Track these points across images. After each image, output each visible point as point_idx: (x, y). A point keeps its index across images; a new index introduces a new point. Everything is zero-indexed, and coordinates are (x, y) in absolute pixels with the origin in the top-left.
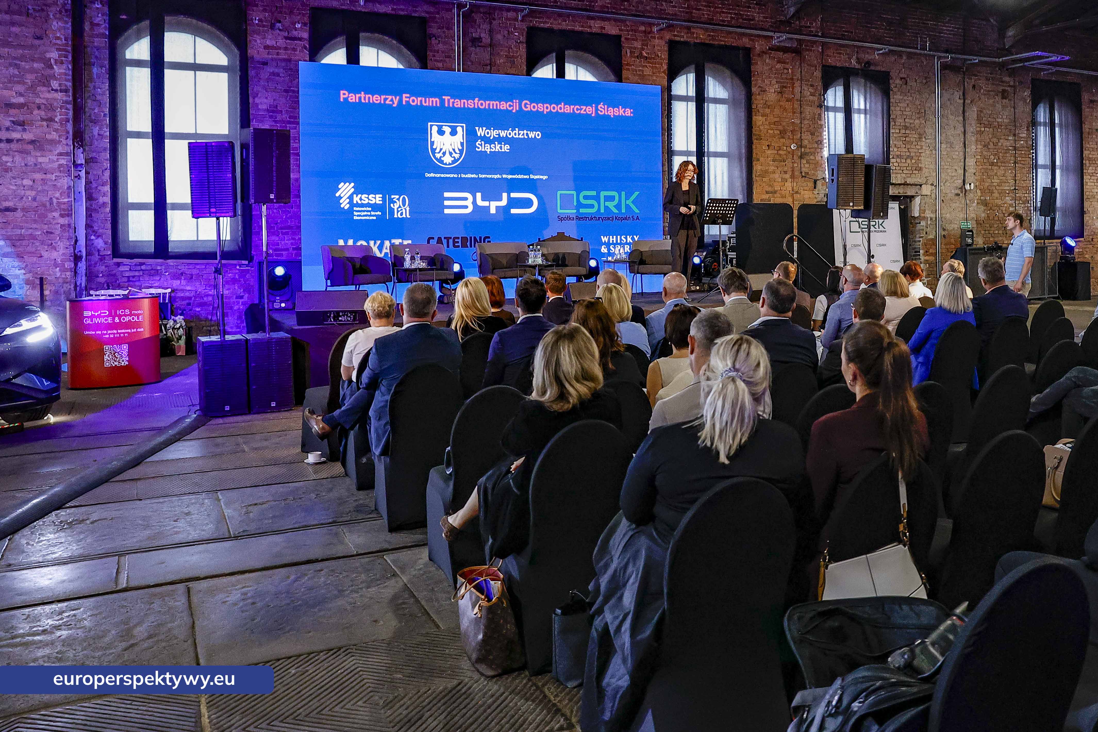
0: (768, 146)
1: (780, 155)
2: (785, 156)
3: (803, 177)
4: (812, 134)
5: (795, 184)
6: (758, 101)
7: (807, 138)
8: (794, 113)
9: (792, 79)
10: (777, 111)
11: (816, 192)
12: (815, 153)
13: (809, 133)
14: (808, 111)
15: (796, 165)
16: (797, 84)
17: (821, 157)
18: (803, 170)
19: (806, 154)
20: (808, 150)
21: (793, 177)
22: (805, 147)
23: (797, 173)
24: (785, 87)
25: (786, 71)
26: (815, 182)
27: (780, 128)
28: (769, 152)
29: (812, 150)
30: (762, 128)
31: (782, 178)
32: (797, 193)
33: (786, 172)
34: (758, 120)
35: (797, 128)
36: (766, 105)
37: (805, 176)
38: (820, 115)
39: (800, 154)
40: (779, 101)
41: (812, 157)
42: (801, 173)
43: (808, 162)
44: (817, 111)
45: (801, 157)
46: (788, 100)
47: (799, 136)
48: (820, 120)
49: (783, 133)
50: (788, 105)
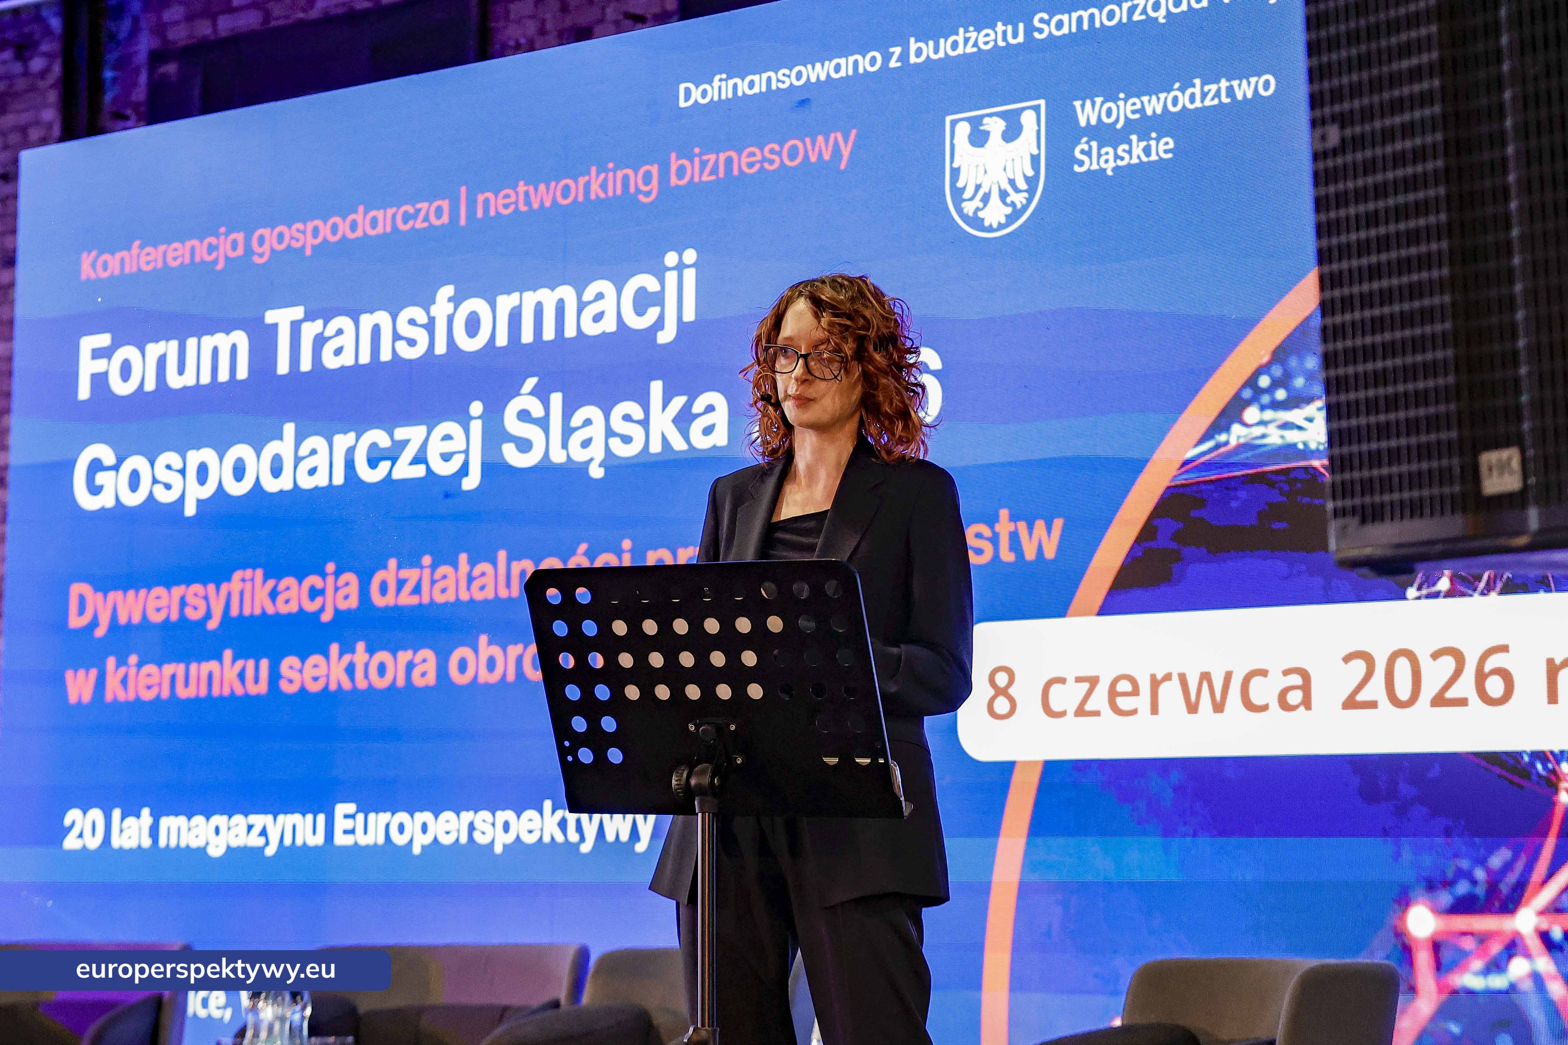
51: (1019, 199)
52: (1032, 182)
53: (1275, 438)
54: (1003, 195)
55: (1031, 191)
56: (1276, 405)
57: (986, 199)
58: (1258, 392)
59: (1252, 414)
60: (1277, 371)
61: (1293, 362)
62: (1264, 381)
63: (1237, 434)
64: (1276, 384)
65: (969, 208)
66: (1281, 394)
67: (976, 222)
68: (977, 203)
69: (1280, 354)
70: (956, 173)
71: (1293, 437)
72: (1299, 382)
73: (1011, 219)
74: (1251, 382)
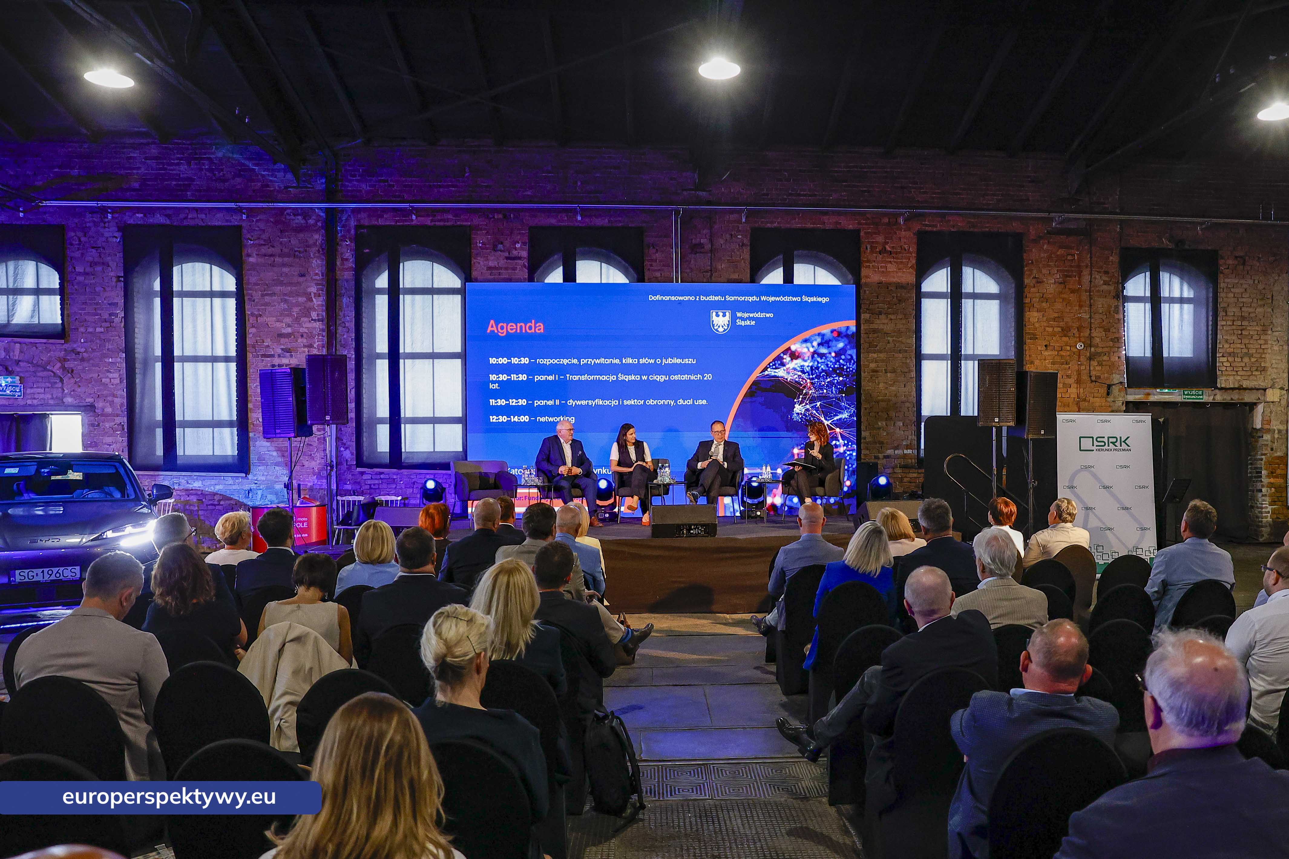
0: (1046, 346)
1: (1062, 356)
2: (1068, 358)
3: (1092, 381)
4: (1107, 330)
5: (1081, 390)
6: (1032, 295)
7: (1098, 334)
8: (1081, 306)
9: (1079, 266)
10: (1059, 306)
11: (1110, 399)
12: (1109, 353)
13: (1101, 330)
14: (1101, 303)
15: (1083, 368)
16: (1086, 272)
17: (1119, 357)
18: (1093, 373)
19: (1099, 354)
20: (1100, 350)
21: (1079, 382)
22: (1097, 346)
23: (1085, 377)
24: (1070, 276)
25: (1069, 258)
26: (1109, 386)
27: (1062, 324)
28: (1046, 353)
29: (1106, 350)
30: (1037, 325)
31: (1064, 384)
32: (1085, 400)
33: (1069, 377)
34: (1032, 317)
35: (1085, 324)
36: (1043, 299)
37: (1095, 380)
38: (1117, 307)
39: (1088, 354)
40: (1061, 293)
41: (1105, 358)
42: (1090, 377)
43: (1100, 364)
44: (1114, 303)
45: (1090, 359)
46: (1073, 291)
47: (1087, 334)
48: (1117, 313)
49: (1065, 331)
50: (1073, 297)
51: (726, 328)
52: (728, 325)
53: (773, 374)
54: (723, 327)
55: (728, 327)
56: (773, 369)
57: (719, 327)
58: (770, 366)
59: (769, 370)
60: (773, 363)
61: (776, 362)
62: (771, 364)
63: (766, 373)
64: (773, 365)
65: (716, 328)
66: (774, 367)
67: (717, 330)
68: (717, 327)
69: (774, 360)
70: (713, 321)
71: (776, 374)
72: (777, 365)
73: (724, 331)
74: (769, 364)
